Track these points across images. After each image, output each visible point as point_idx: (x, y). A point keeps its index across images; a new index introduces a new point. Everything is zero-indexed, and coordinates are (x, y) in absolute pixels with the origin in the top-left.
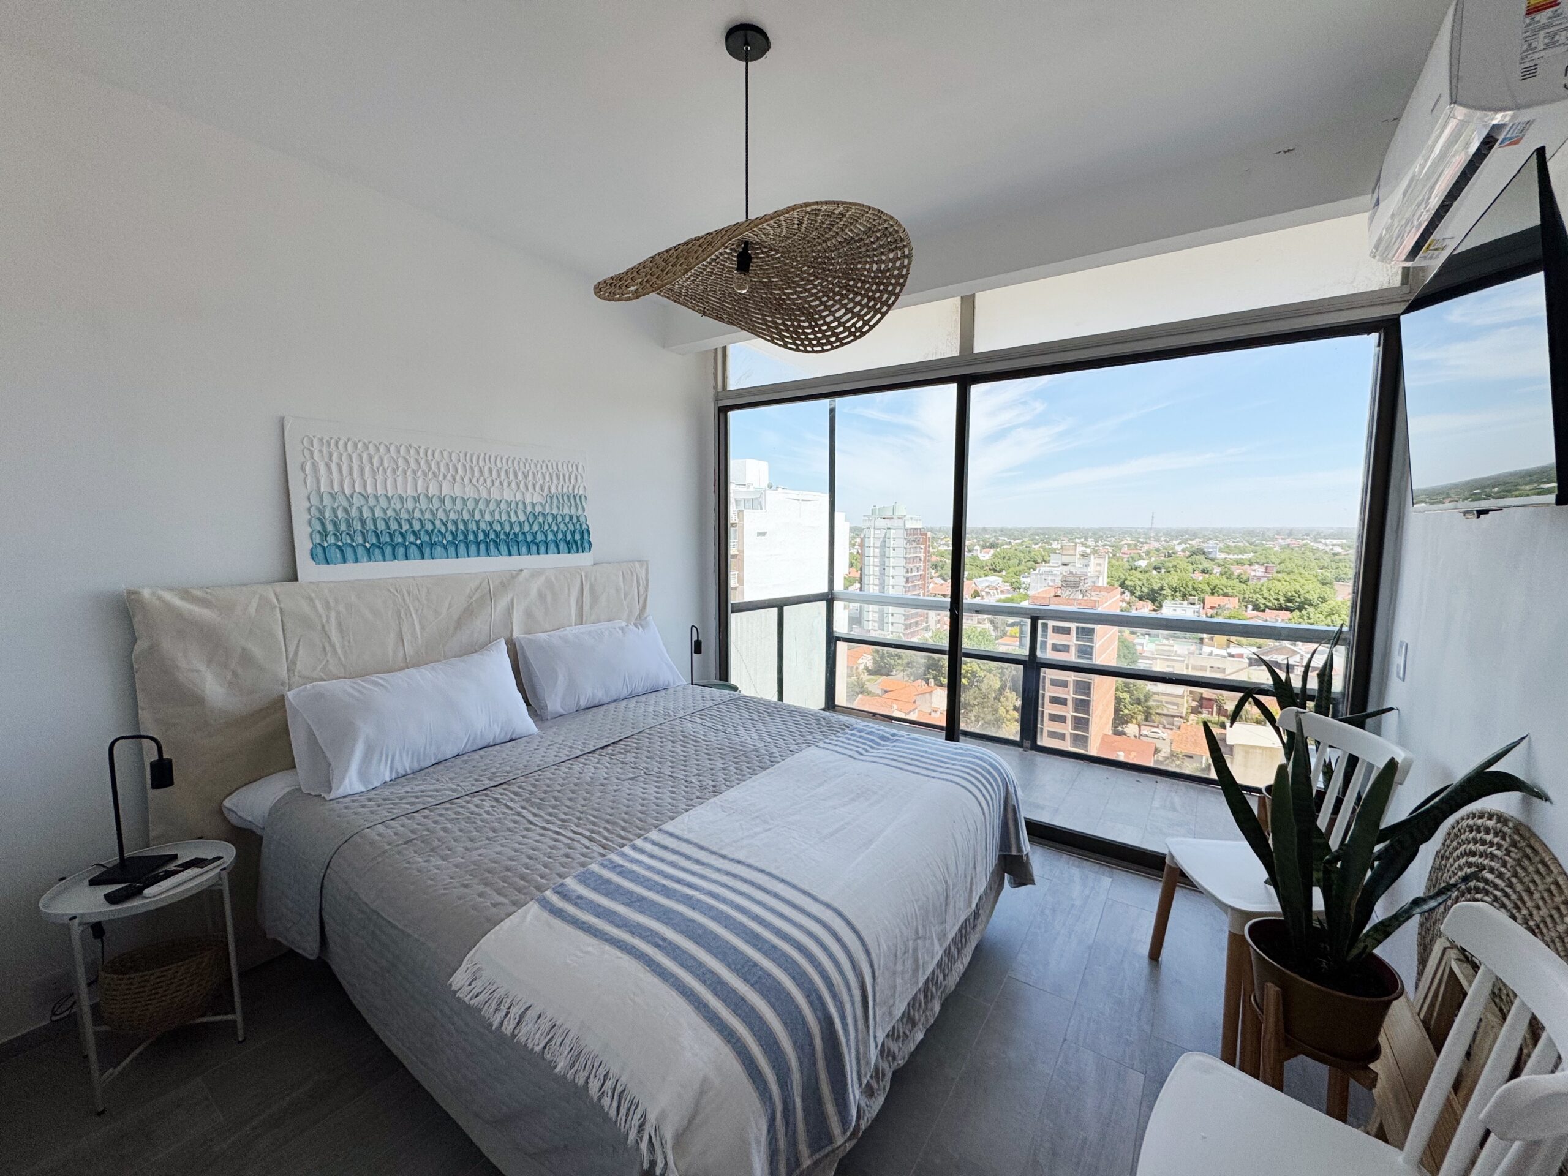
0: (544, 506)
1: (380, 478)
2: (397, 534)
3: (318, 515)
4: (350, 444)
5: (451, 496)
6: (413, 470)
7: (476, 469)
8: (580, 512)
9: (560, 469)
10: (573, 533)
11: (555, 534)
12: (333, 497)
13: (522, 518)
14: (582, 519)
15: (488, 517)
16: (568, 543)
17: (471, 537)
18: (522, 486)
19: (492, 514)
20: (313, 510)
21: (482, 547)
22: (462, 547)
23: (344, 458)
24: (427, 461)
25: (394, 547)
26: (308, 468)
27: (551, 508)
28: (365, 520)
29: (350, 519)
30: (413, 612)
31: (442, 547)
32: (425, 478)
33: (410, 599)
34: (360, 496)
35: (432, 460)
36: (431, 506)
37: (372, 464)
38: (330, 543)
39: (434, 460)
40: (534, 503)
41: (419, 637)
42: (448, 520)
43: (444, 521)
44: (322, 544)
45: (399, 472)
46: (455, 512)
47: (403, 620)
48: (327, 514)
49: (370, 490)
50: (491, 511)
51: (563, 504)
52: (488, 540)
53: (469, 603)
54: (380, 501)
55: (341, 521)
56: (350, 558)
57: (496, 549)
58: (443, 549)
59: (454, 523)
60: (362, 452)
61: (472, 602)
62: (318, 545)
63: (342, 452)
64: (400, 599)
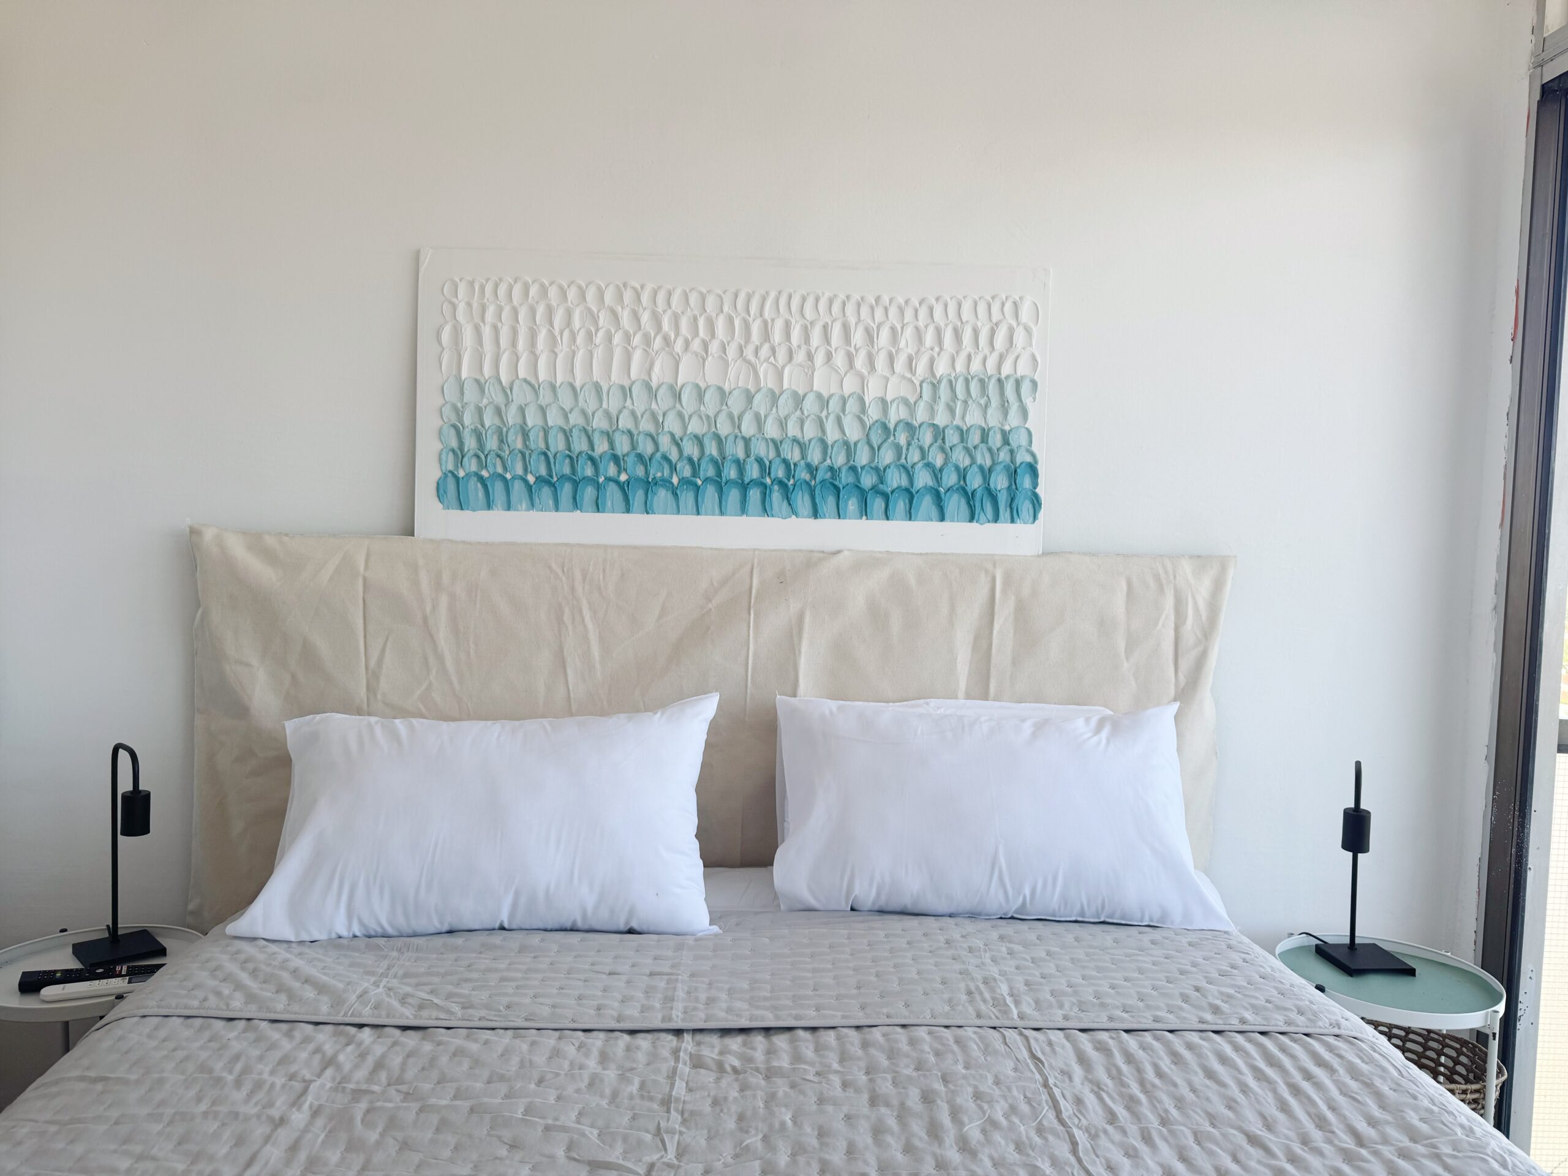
0: (911, 408)
1: (563, 349)
2: (584, 459)
3: (454, 420)
4: (517, 289)
5: (697, 386)
6: (625, 333)
7: (756, 328)
8: (1014, 420)
9: (966, 314)
10: (986, 474)
11: (937, 474)
12: (480, 386)
13: (853, 433)
14: (1018, 440)
15: (772, 430)
16: (969, 498)
17: (731, 473)
18: (860, 362)
19: (782, 424)
21: (754, 494)
22: (710, 492)
24: (654, 313)
25: (576, 486)
26: (446, 336)
27: (932, 411)
28: (529, 431)
29: (505, 430)
30: (587, 614)
31: (668, 491)
32: (647, 349)
33: (584, 589)
34: (525, 385)
35: (664, 312)
36: (654, 406)
37: (552, 325)
38: (467, 472)
39: (669, 312)
40: (889, 399)
41: (598, 666)
42: (685, 434)
43: (677, 437)
44: (456, 473)
45: (599, 338)
46: (701, 418)
47: (567, 627)
48: (468, 419)
49: (543, 375)
50: (780, 416)
51: (965, 402)
52: (768, 481)
53: (705, 611)
54: (559, 396)
55: (489, 432)
56: (499, 502)
57: (785, 502)
58: (670, 495)
59: (696, 442)
60: (537, 302)
61: (711, 609)
62: (450, 475)
63: (503, 304)
64: (565, 586)
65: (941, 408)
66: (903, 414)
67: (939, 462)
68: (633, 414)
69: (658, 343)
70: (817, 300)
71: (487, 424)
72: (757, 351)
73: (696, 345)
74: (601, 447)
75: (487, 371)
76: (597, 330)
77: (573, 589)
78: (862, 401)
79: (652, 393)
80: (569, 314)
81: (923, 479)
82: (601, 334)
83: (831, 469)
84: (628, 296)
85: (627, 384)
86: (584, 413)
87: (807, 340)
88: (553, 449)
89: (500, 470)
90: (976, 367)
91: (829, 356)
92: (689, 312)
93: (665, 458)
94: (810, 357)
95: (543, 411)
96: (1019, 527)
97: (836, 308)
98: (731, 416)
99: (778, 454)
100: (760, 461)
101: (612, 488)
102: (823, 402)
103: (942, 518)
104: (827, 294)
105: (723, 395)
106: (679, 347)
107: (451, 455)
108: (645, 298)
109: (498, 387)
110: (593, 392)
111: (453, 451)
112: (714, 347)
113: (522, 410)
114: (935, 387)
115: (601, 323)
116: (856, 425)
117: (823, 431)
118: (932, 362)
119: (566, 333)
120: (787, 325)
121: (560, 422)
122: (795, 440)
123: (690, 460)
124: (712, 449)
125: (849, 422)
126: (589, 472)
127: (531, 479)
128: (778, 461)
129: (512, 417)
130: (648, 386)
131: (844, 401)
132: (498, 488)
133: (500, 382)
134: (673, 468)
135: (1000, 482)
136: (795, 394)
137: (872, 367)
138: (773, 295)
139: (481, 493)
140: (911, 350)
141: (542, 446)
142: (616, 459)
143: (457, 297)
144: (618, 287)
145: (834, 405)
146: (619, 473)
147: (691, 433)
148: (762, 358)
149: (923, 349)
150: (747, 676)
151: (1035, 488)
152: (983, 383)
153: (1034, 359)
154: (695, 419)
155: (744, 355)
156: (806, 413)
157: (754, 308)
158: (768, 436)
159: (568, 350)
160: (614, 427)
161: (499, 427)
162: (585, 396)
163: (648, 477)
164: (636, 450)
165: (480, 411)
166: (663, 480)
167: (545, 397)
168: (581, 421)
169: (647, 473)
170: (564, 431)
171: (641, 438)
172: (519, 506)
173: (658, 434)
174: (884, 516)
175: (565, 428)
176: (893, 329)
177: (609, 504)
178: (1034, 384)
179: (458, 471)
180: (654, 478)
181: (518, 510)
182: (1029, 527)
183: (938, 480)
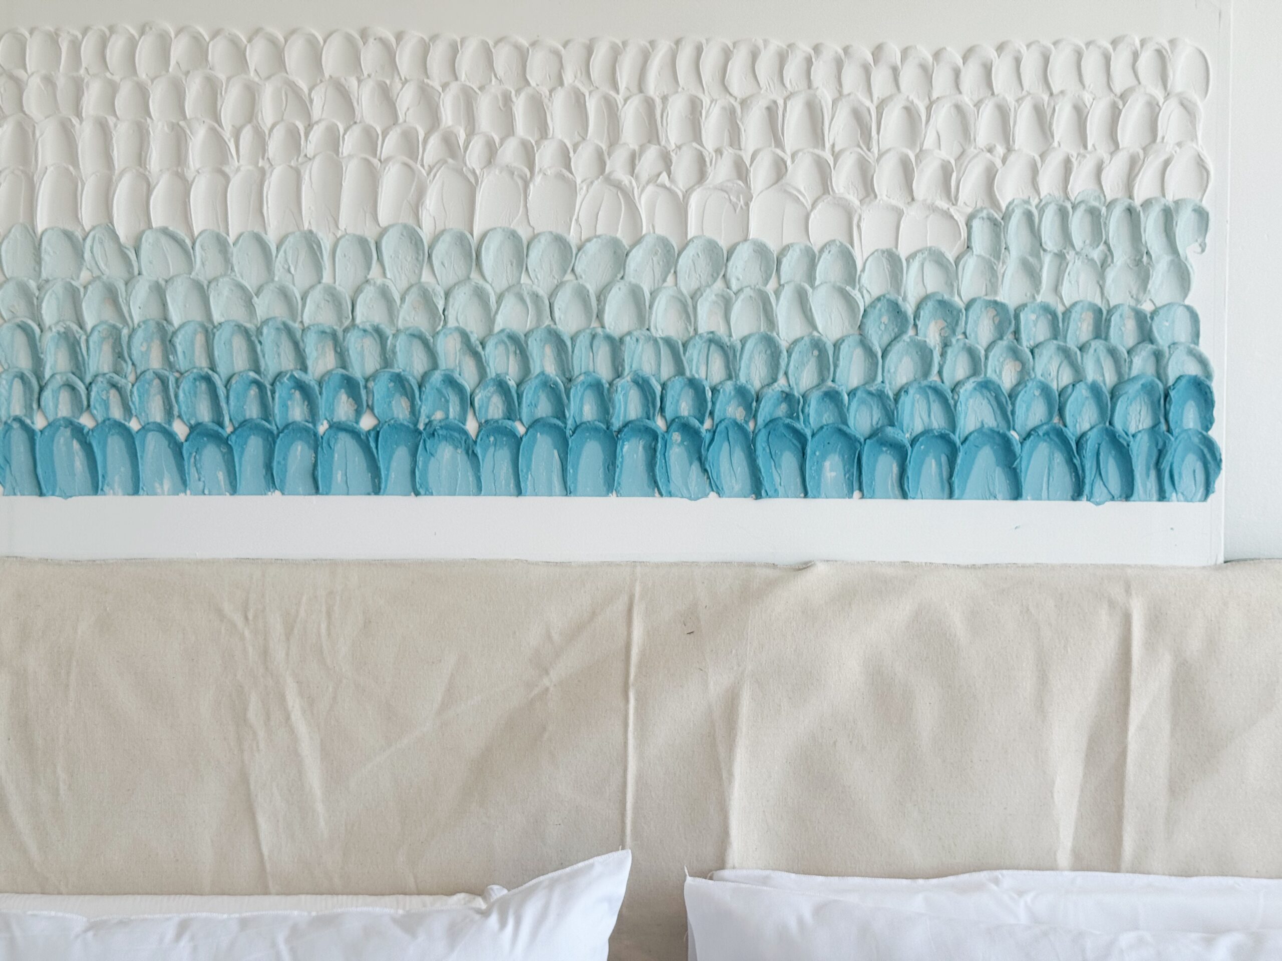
0: (949, 270)
3: (22, 314)
4: (145, 48)
5: (513, 235)
6: (366, 131)
9: (1060, 77)
10: (1106, 401)
11: (1004, 403)
12: (77, 245)
13: (831, 324)
14: (1172, 331)
15: (666, 322)
16: (1072, 451)
17: (585, 409)
18: (843, 180)
19: (687, 309)
21: (632, 452)
22: (543, 449)
23: (123, 96)
24: (424, 90)
25: (271, 442)
27: (992, 276)
28: (174, 333)
29: (125, 332)
30: (294, 703)
31: (456, 447)
32: (411, 162)
33: (287, 654)
34: (164, 241)
35: (445, 86)
36: (426, 277)
37: (217, 118)
38: (51, 419)
39: (454, 87)
40: (903, 252)
41: (320, 807)
42: (490, 332)
43: (474, 338)
44: (28, 421)
45: (314, 142)
46: (522, 299)
47: (255, 734)
48: (49, 312)
49: (200, 221)
50: (682, 294)
51: (1061, 256)
52: (660, 424)
53: (536, 691)
54: (234, 260)
55: (95, 337)
56: (117, 478)
57: (696, 466)
58: (461, 457)
59: (512, 348)
60: (187, 73)
61: (547, 689)
62: (16, 425)
63: (117, 78)
64: (250, 649)
65: (1010, 268)
66: (933, 282)
67: (1007, 379)
68: (384, 293)
69: (432, 150)
70: (754, 56)
71: (90, 323)
72: (633, 160)
73: (509, 153)
74: (321, 363)
75: (88, 215)
76: (309, 127)
77: (265, 653)
78: (848, 258)
79: (422, 249)
80: (251, 95)
82: (317, 134)
83: (787, 397)
84: (370, 56)
85: (370, 234)
86: (284, 294)
87: (735, 136)
88: (223, 370)
89: (117, 413)
90: (1081, 184)
91: (780, 169)
92: (494, 88)
93: (451, 382)
94: (741, 171)
95: (202, 291)
96: (1174, 507)
97: (792, 70)
98: (582, 294)
99: (680, 370)
100: (642, 384)
101: (345, 443)
102: (770, 261)
103: (1017, 494)
104: (776, 44)
106: (474, 157)
108: (405, 60)
109: (110, 246)
110: (304, 252)
111: (22, 377)
112: (546, 156)
113: (159, 291)
114: (997, 227)
115: (316, 113)
116: (837, 307)
117: (771, 322)
118: (990, 175)
119: (247, 135)
120: (695, 108)
121: (238, 314)
122: (713, 341)
123: (501, 386)
125: (822, 301)
126: (297, 412)
127: (180, 430)
128: (678, 383)
130: (413, 237)
131: (812, 259)
132: (114, 451)
133: (115, 236)
134: (467, 402)
135: (1134, 418)
136: (712, 247)
137: (868, 190)
138: (664, 47)
139: (79, 462)
140: (947, 153)
141: (202, 363)
142: (351, 385)
143: (24, 67)
144: (349, 39)
145: (791, 267)
146: (358, 413)
147: (502, 331)
148: (644, 177)
149: (971, 151)
150: (623, 822)
151: (1207, 429)
152: (1095, 217)
153: (1201, 164)
154: (509, 300)
155: (607, 170)
156: (735, 286)
157: (625, 76)
158: (659, 334)
159: (251, 168)
160: (347, 323)
161: (114, 327)
162: (286, 260)
163: (416, 423)
164: (392, 366)
165: (74, 296)
166: (447, 426)
167: (206, 264)
168: (279, 312)
169: (414, 412)
170: (246, 332)
171: (401, 344)
172: (157, 485)
173: (435, 334)
174: (897, 491)
175: (248, 325)
176: (909, 111)
177: (339, 476)
178: (1202, 215)
179: (31, 418)
180: (429, 424)
181: (155, 494)
182: (1197, 507)
183: (1007, 416)
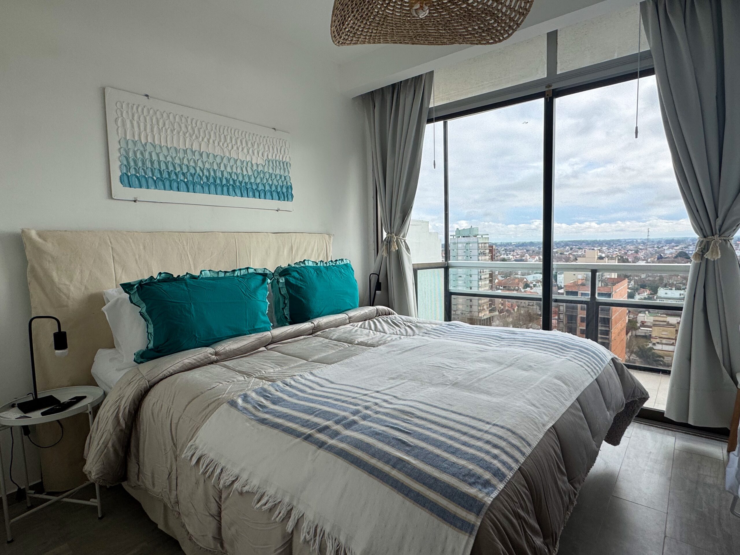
0: (264, 167)
1: (163, 135)
2: (173, 173)
4: (145, 110)
5: (207, 153)
6: (183, 132)
7: (222, 136)
8: (286, 174)
9: (274, 143)
10: (282, 187)
12: (135, 143)
13: (250, 173)
14: (288, 179)
15: (229, 170)
16: (278, 193)
17: (218, 181)
18: (250, 152)
19: (232, 168)
20: (122, 150)
21: (225, 189)
22: (212, 188)
23: (142, 118)
24: (192, 127)
25: (170, 182)
26: (119, 122)
27: (268, 169)
28: (153, 161)
29: (145, 160)
32: (191, 138)
34: (150, 144)
35: (195, 127)
36: (194, 157)
37: (158, 125)
38: (132, 174)
39: (197, 127)
40: (258, 164)
42: (204, 168)
43: (202, 168)
45: (175, 132)
46: (208, 163)
48: (131, 154)
49: (157, 142)
50: (231, 166)
51: (276, 167)
52: (229, 185)
54: (163, 150)
55: (139, 160)
56: (144, 186)
57: (234, 192)
58: (201, 187)
59: (207, 171)
60: (153, 116)
62: (125, 174)
63: (140, 115)
65: (270, 168)
66: (262, 168)
67: (271, 183)
68: (188, 159)
69: (194, 137)
70: (238, 132)
71: (138, 157)
72: (223, 144)
73: (205, 140)
74: (178, 169)
75: (137, 138)
76: (174, 130)
78: (252, 163)
79: (193, 153)
80: (164, 122)
81: (267, 188)
83: (245, 182)
85: (185, 149)
86: (172, 157)
87: (236, 143)
88: (162, 169)
90: (277, 158)
91: (243, 150)
92: (203, 129)
93: (199, 175)
94: (238, 149)
95: (158, 155)
96: (289, 202)
97: (243, 135)
98: (217, 164)
99: (231, 177)
100: (226, 178)
101: (182, 183)
102: (242, 162)
103: (272, 199)
104: (241, 130)
105: (215, 157)
106: (200, 139)
107: (124, 167)
108: (189, 121)
109: (140, 144)
110: (174, 150)
111: (125, 166)
112: (211, 141)
113: (150, 154)
114: (269, 162)
116: (251, 170)
117: (242, 171)
118: (268, 156)
119: (164, 129)
120: (231, 138)
121: (164, 160)
122: (235, 173)
123: (206, 177)
124: (212, 173)
125: (249, 169)
126: (175, 177)
127: (155, 178)
128: (231, 179)
129: (147, 156)
130: (192, 151)
131: (247, 164)
132: (143, 181)
133: (142, 143)
134: (201, 179)
135: (284, 190)
136: (234, 159)
137: (254, 154)
138: (226, 128)
139: (137, 182)
140: (262, 151)
141: (158, 167)
142: (183, 174)
143: (122, 108)
144: (180, 116)
145: (245, 164)
146: (184, 178)
147: (206, 168)
148: (225, 147)
149: (265, 151)
151: (292, 192)
152: (279, 162)
153: (290, 157)
154: (207, 163)
155: (220, 145)
156: (238, 165)
157: (221, 131)
159: (165, 135)
160: (182, 163)
161: (142, 159)
162: (172, 151)
163: (194, 181)
164: (189, 171)
165: (135, 153)
166: (198, 182)
167: (158, 150)
168: (171, 160)
169: (193, 179)
170: (165, 163)
171: (191, 168)
173: (196, 167)
174: (258, 197)
176: (258, 144)
177: (182, 189)
178: (290, 164)
179: (128, 173)
180: (196, 181)
181: (151, 189)
182: (292, 202)
183: (271, 188)
